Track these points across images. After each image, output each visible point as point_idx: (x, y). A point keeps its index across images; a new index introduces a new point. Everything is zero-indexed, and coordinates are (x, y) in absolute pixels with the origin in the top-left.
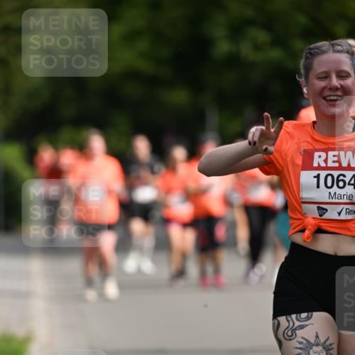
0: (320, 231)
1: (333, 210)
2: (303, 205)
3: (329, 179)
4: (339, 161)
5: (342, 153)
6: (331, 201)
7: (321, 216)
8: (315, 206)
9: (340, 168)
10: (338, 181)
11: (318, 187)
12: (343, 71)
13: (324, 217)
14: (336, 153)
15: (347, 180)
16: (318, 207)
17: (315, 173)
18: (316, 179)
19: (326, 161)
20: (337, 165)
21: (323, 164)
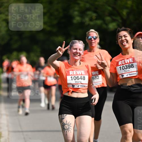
0: (73, 92)
1: (76, 85)
2: (68, 85)
3: (75, 78)
4: (77, 73)
5: (77, 71)
6: (76, 83)
7: (73, 87)
8: (71, 85)
9: (77, 75)
10: (77, 78)
11: (72, 80)
12: (80, 49)
13: (74, 88)
14: (76, 71)
15: (79, 78)
16: (72, 85)
17: (71, 76)
18: (71, 78)
19: (73, 73)
20: (76, 74)
21: (73, 74)
